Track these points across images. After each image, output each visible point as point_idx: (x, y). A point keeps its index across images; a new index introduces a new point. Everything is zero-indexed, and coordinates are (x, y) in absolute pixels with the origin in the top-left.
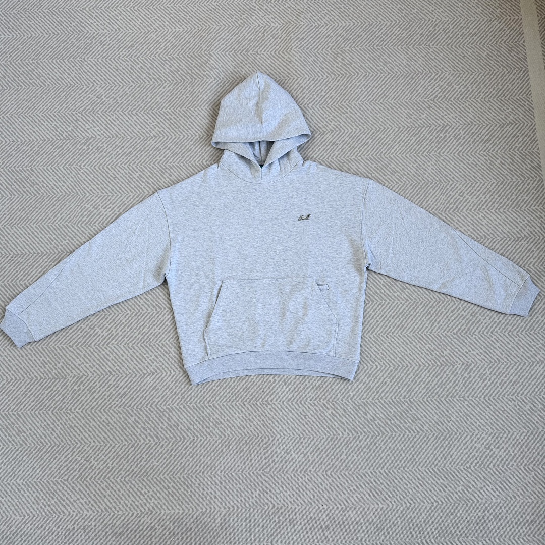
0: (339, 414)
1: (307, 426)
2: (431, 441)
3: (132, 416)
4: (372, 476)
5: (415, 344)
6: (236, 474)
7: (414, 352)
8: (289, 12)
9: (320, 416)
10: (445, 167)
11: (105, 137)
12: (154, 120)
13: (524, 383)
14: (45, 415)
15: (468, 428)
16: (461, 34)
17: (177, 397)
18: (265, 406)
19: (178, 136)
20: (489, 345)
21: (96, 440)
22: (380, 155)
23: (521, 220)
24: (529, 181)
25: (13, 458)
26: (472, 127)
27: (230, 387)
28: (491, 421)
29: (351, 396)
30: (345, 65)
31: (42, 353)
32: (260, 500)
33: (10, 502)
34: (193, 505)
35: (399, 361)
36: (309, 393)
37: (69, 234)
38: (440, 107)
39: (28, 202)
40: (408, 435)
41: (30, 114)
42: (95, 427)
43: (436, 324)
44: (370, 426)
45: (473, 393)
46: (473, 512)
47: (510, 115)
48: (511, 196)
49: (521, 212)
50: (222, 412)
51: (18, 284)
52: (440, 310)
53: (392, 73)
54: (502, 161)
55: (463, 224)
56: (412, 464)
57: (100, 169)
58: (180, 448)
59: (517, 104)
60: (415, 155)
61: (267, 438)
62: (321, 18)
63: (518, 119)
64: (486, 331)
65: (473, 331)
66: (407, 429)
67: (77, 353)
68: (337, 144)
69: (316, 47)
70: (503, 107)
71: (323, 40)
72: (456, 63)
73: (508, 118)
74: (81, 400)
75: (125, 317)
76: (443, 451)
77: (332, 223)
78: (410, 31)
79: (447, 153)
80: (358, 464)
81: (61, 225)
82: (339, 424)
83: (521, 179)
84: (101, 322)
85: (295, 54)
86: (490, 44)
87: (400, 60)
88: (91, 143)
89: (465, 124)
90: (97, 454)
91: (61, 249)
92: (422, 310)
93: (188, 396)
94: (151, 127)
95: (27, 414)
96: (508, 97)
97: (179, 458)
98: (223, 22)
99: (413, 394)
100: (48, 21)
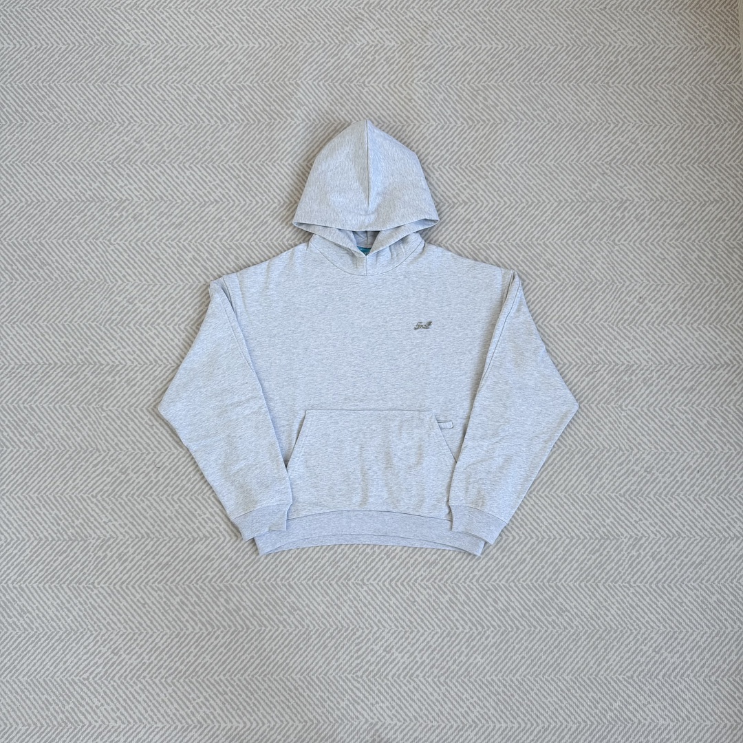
0: (459, 601)
1: (415, 616)
2: (582, 640)
3: (177, 595)
4: (500, 685)
5: (567, 508)
6: (317, 678)
7: (565, 519)
8: (411, 25)
9: (433, 604)
10: (621, 260)
11: (146, 199)
12: (215, 178)
13: (711, 567)
14: (58, 590)
15: (633, 626)
16: (653, 67)
17: (238, 572)
18: (359, 587)
19: (249, 202)
20: (667, 512)
21: (127, 627)
22: (531, 240)
23: (721, 341)
24: (736, 285)
25: (14, 646)
26: (661, 205)
27: (312, 559)
28: (664, 616)
29: (477, 577)
30: (487, 107)
31: (54, 504)
32: (348, 713)
33: (10, 706)
34: (258, 716)
35: (545, 532)
36: (419, 571)
37: (92, 337)
38: (619, 174)
39: (35, 291)
40: (552, 632)
41: (39, 162)
42: (126, 608)
43: (597, 481)
44: (501, 618)
45: (642, 578)
46: (633, 736)
47: (715, 188)
48: (710, 306)
49: (722, 330)
50: (300, 593)
51: (22, 406)
52: (604, 462)
53: (553, 122)
54: (701, 255)
55: (641, 343)
56: (554, 670)
57: (137, 245)
58: (241, 640)
59: (727, 174)
60: (580, 242)
61: (361, 631)
62: (456, 36)
63: (726, 196)
64: (665, 492)
65: (646, 493)
66: (551, 624)
67: (102, 505)
68: (472, 222)
69: (447, 79)
70: (707, 178)
71: (458, 69)
72: (644, 111)
73: (712, 194)
74: (108, 570)
75: (169, 458)
76: (596, 654)
77: (461, 334)
78: (582, 60)
79: (625, 240)
80: (482, 668)
81: (81, 324)
82: (459, 615)
83: (725, 282)
84: (136, 464)
85: (418, 89)
86: (693, 83)
87: (566, 102)
88: (124, 208)
89: (652, 200)
90: (129, 644)
91: (81, 359)
92: (578, 461)
93: (254, 571)
94: (210, 188)
95: (34, 589)
96: (714, 163)
97: (240, 654)
98: (317, 36)
99: (561, 576)
100: (65, 25)
